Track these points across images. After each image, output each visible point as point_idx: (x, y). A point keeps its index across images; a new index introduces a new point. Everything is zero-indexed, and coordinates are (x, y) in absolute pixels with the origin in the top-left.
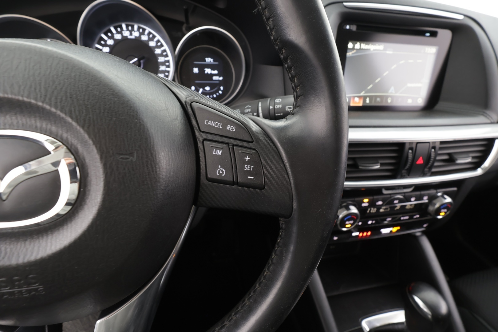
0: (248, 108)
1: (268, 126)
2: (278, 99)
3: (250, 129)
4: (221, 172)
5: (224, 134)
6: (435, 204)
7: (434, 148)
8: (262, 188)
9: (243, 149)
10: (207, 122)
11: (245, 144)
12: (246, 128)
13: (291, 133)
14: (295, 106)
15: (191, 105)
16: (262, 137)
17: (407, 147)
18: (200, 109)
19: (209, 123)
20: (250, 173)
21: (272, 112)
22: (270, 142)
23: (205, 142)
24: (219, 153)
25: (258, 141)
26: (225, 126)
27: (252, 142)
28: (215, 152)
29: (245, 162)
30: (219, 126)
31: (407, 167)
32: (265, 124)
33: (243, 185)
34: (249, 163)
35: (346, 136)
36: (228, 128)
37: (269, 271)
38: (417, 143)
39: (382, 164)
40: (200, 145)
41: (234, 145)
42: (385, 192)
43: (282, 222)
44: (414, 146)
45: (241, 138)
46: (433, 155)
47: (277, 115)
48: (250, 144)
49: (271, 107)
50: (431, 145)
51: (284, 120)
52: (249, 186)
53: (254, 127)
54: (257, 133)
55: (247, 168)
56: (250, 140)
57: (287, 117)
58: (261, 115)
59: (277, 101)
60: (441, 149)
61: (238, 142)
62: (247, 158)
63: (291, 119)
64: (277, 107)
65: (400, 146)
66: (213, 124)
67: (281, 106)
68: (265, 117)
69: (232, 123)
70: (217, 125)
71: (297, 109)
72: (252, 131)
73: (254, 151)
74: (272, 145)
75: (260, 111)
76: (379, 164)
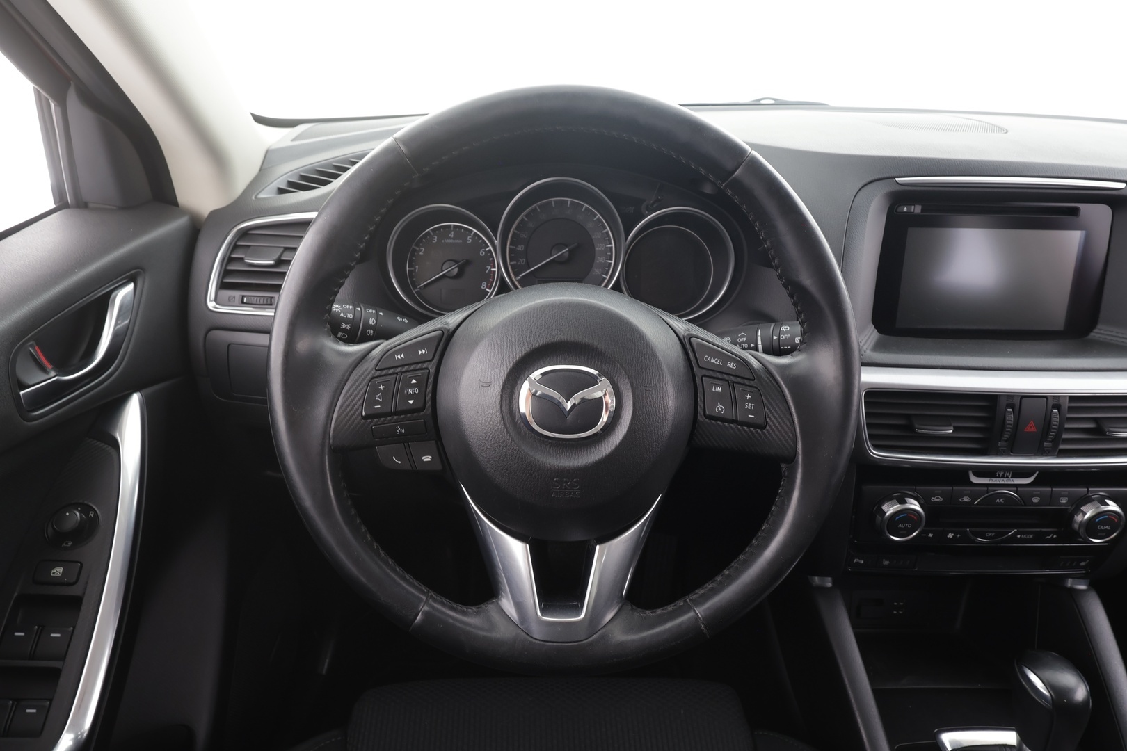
0: (743, 336)
1: (771, 363)
2: (786, 327)
3: (752, 366)
4: (720, 409)
5: (724, 371)
6: (1084, 514)
7: (1058, 407)
8: (763, 427)
9: (744, 386)
10: (707, 358)
11: (746, 382)
12: (746, 364)
13: (795, 371)
14: (802, 342)
15: (690, 339)
16: (763, 375)
17: (1003, 402)
18: (699, 344)
19: (709, 359)
20: (751, 412)
21: (776, 344)
22: (772, 381)
23: (704, 378)
24: (719, 389)
25: (760, 378)
26: (725, 363)
27: (754, 380)
28: (715, 389)
29: (746, 400)
30: (719, 362)
31: (1006, 437)
32: (767, 361)
33: (743, 424)
34: (750, 401)
35: (857, 377)
36: (729, 365)
37: (768, 524)
38: (1023, 397)
39: (956, 429)
40: (698, 381)
41: (734, 383)
42: (975, 480)
43: (784, 469)
44: (1016, 401)
45: (742, 375)
46: (1055, 419)
47: (782, 348)
48: (752, 382)
49: (775, 337)
50: (1051, 402)
51: (789, 356)
52: (749, 424)
53: (755, 363)
54: (759, 371)
55: (748, 406)
56: (752, 378)
57: (793, 354)
58: (760, 347)
59: (784, 328)
60: (1071, 409)
61: (739, 380)
62: (748, 396)
63: (797, 356)
64: (784, 337)
65: (989, 401)
66: (713, 360)
67: (788, 336)
68: (765, 352)
69: (733, 360)
70: (716, 361)
71: (804, 345)
72: (753, 368)
73: (755, 389)
74: (775, 384)
75: (760, 342)
76: (952, 428)
